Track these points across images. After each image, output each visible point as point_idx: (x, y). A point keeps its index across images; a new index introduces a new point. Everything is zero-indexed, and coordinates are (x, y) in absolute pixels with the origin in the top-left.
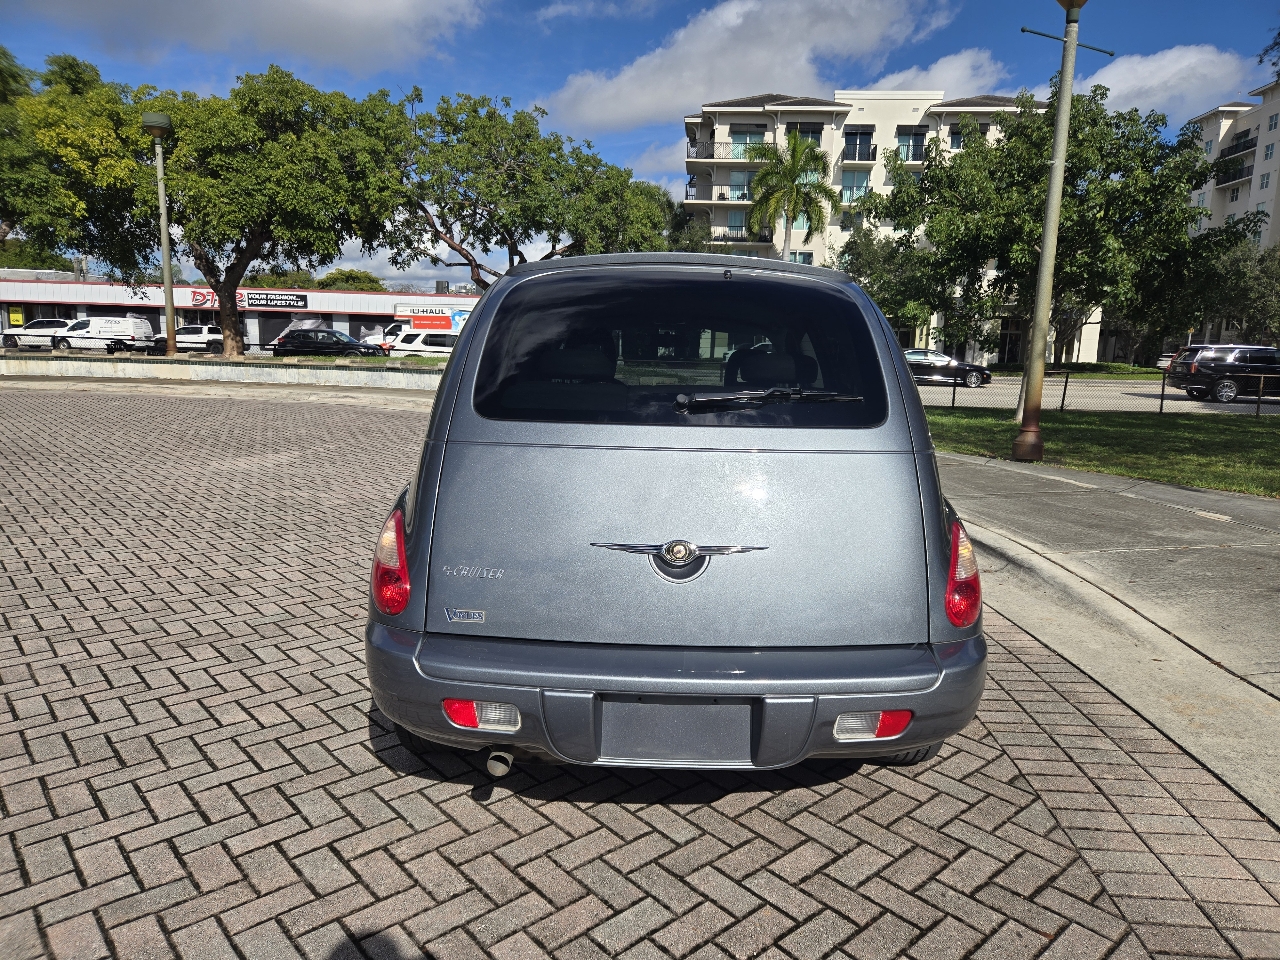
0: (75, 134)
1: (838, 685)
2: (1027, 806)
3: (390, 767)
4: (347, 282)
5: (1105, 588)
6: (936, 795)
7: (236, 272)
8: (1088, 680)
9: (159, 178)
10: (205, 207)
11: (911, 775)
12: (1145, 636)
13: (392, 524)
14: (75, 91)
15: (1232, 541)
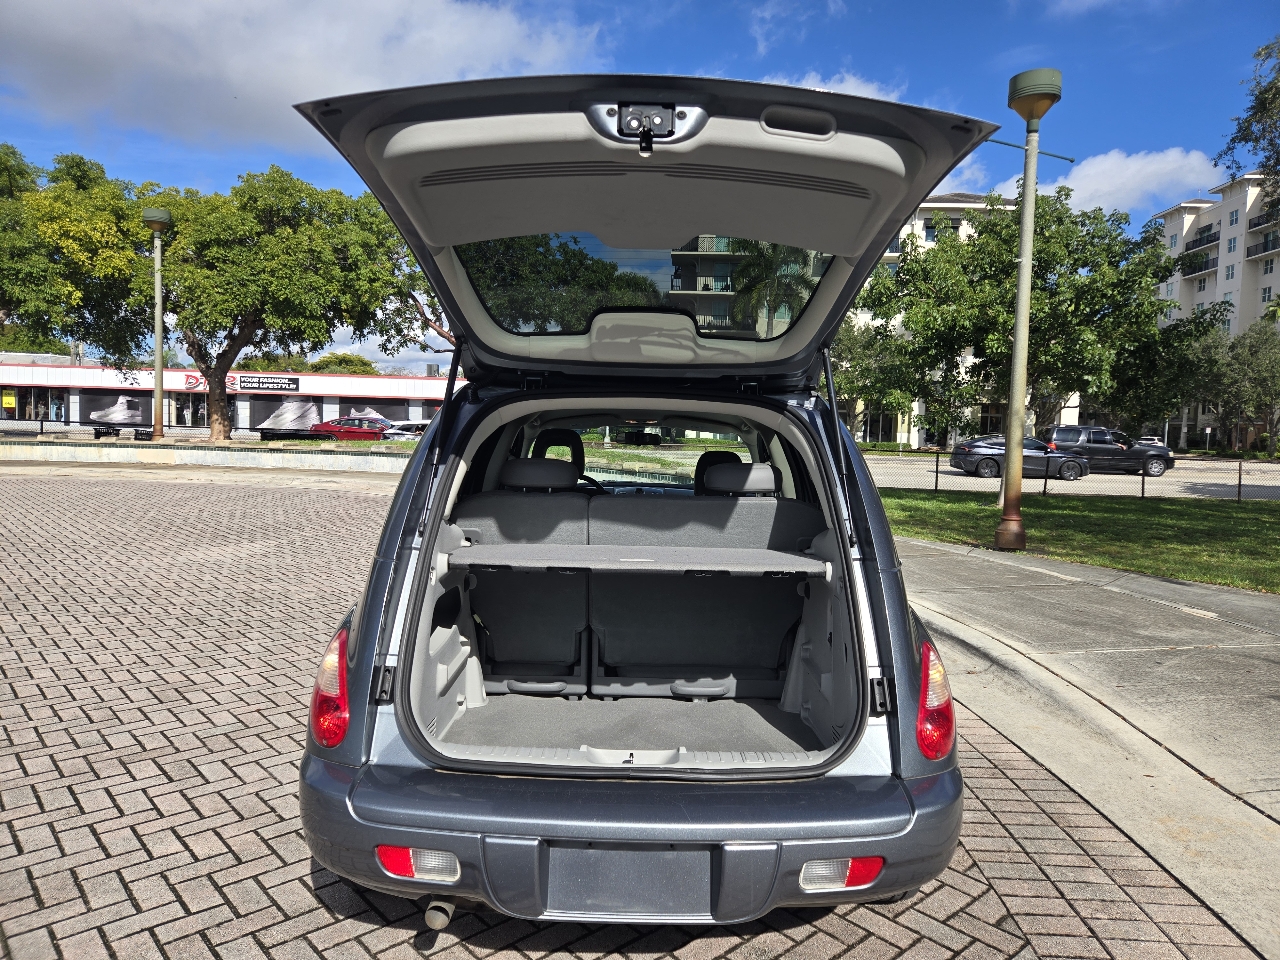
0: (78, 227)
1: (805, 829)
2: (1017, 953)
3: (329, 909)
4: (340, 364)
5: (1092, 693)
6: (918, 941)
7: (226, 359)
8: (1078, 799)
9: (156, 269)
10: (200, 297)
11: (890, 916)
12: (1136, 748)
13: (336, 644)
14: (81, 186)
15: (1219, 640)
